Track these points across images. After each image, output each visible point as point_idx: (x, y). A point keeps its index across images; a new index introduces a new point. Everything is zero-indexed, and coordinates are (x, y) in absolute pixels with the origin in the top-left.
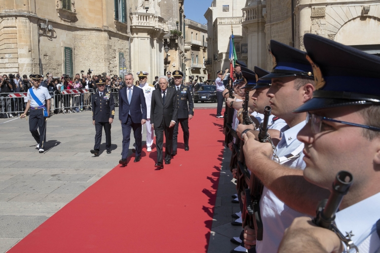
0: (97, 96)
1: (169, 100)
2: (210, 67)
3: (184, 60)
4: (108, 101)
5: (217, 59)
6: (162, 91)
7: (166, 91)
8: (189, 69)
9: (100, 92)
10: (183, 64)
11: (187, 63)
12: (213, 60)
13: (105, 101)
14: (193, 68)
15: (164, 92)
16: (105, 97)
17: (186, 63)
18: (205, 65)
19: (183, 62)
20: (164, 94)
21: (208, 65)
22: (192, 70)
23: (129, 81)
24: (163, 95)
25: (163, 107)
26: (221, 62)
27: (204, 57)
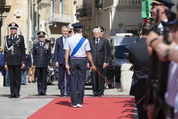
0: (38, 46)
1: (101, 46)
2: (88, 22)
3: (36, 6)
4: (48, 51)
5: (101, 6)
6: (96, 39)
7: (99, 39)
8: (45, 25)
9: (40, 43)
10: (35, 13)
11: (42, 12)
12: (93, 8)
13: (45, 50)
14: (54, 23)
15: (97, 40)
16: (45, 47)
17: (40, 12)
18: (78, 17)
19: (36, 10)
20: (98, 42)
21: (84, 18)
22: (51, 27)
23: (66, 32)
24: (96, 42)
25: (96, 50)
26: (109, 11)
27: (75, 3)
